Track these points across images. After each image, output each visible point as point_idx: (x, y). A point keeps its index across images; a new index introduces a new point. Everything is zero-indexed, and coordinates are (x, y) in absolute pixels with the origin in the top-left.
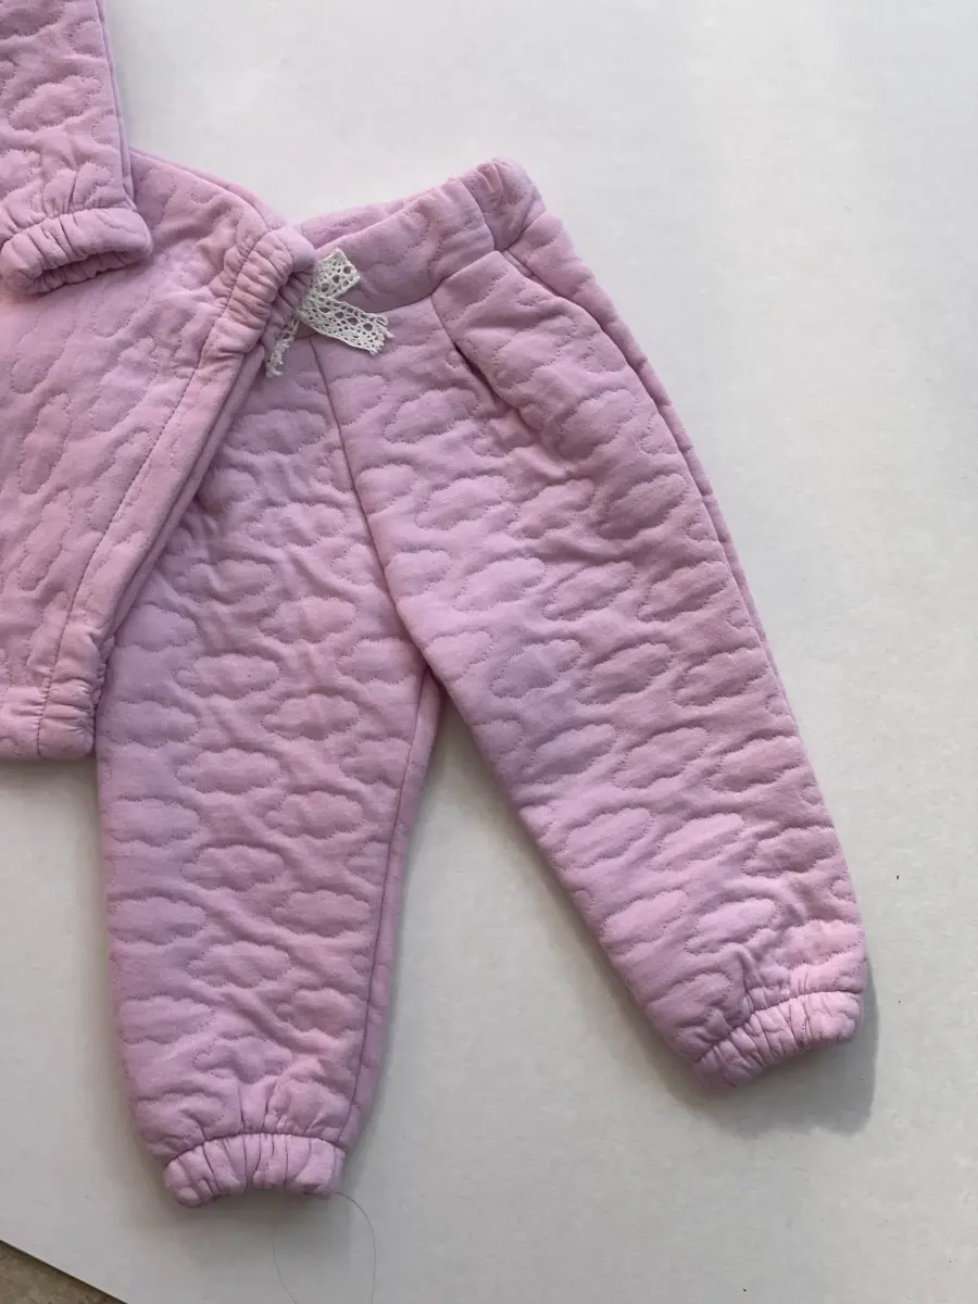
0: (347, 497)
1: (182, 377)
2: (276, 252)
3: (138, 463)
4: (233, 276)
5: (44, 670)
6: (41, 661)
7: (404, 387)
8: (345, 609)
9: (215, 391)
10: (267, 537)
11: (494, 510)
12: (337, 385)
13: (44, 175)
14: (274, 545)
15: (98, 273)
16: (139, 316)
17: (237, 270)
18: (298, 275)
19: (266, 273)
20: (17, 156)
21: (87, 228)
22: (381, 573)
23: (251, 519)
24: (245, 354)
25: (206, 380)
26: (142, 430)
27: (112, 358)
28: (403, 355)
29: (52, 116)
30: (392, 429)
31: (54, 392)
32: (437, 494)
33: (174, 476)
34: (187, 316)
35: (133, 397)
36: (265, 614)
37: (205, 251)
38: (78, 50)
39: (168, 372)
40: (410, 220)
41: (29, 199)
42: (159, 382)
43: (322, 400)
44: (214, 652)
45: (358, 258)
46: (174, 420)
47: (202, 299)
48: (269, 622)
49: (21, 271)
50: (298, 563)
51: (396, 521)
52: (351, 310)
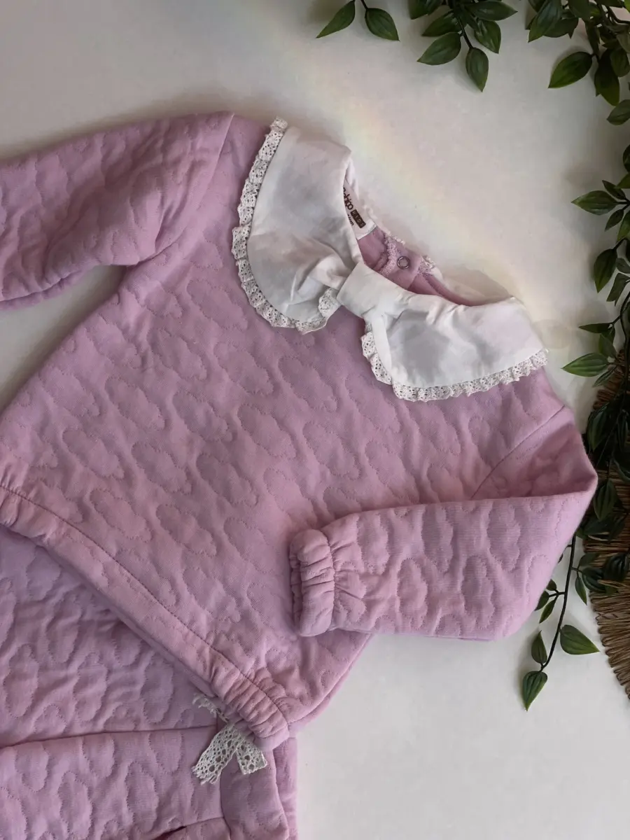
0: (100, 726)
1: (208, 636)
2: (271, 727)
3: (155, 593)
4: (266, 689)
5: (32, 495)
6: (38, 495)
7: (165, 784)
8: (21, 709)
9: (191, 656)
10: (87, 664)
11: (64, 828)
12: (178, 735)
13: (365, 576)
14: (80, 667)
15: (293, 594)
16: (256, 616)
17: (269, 694)
18: (254, 737)
19: (259, 716)
20: (384, 559)
21: (322, 600)
22: (40, 740)
23: (101, 658)
24: (211, 683)
25: (200, 653)
26: (178, 601)
27: (233, 592)
28: (187, 789)
29: (405, 591)
30: (139, 769)
31: (220, 547)
32: (86, 790)
33: (140, 617)
34: (248, 650)
35: (202, 600)
36: (34, 650)
37: (289, 671)
38: (443, 619)
39: (214, 625)
40: (276, 818)
41: (352, 562)
42: (208, 618)
43: (172, 724)
44: (18, 609)
45: (260, 776)
46: (179, 624)
47: (257, 661)
48: (27, 653)
49: (303, 547)
50: (64, 681)
51: (72, 760)
52: (226, 760)
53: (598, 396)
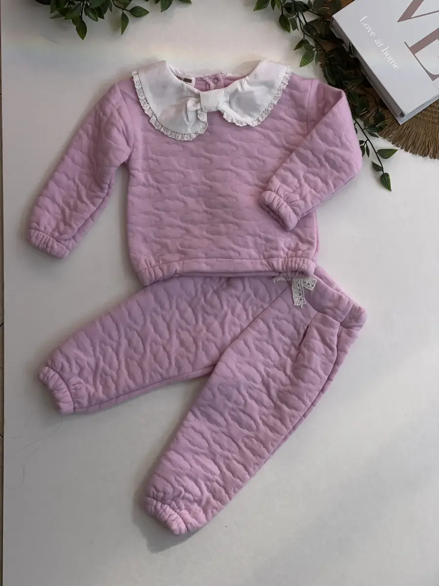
0: (251, 318)
1: (260, 257)
2: (306, 265)
3: (230, 258)
4: (294, 255)
5: (161, 262)
6: (162, 260)
7: (290, 318)
8: (220, 334)
9: (260, 267)
10: (228, 302)
11: (269, 360)
12: (280, 299)
13: (294, 192)
14: (227, 305)
15: (276, 219)
16: (270, 236)
17: (296, 256)
18: (304, 274)
19: (299, 265)
20: (296, 181)
21: (286, 210)
22: (235, 338)
23: (231, 296)
24: (274, 270)
25: (262, 264)
26: (239, 254)
27: (254, 235)
28: (298, 313)
29: (312, 184)
30: (276, 320)
31: (237, 225)
32: (265, 343)
33: (231, 269)
34: (277, 249)
35: (246, 246)
36: (207, 313)
37: (297, 244)
38: (333, 183)
39: (259, 253)
40: (336, 295)
41: (286, 191)
42: (255, 251)
43: (274, 297)
44: (190, 305)
45: (318, 286)
46: (246, 261)
47: (283, 250)
48: (205, 315)
49: (264, 199)
50: (226, 314)
51: (251, 336)
52: (302, 292)
53: (321, 67)
